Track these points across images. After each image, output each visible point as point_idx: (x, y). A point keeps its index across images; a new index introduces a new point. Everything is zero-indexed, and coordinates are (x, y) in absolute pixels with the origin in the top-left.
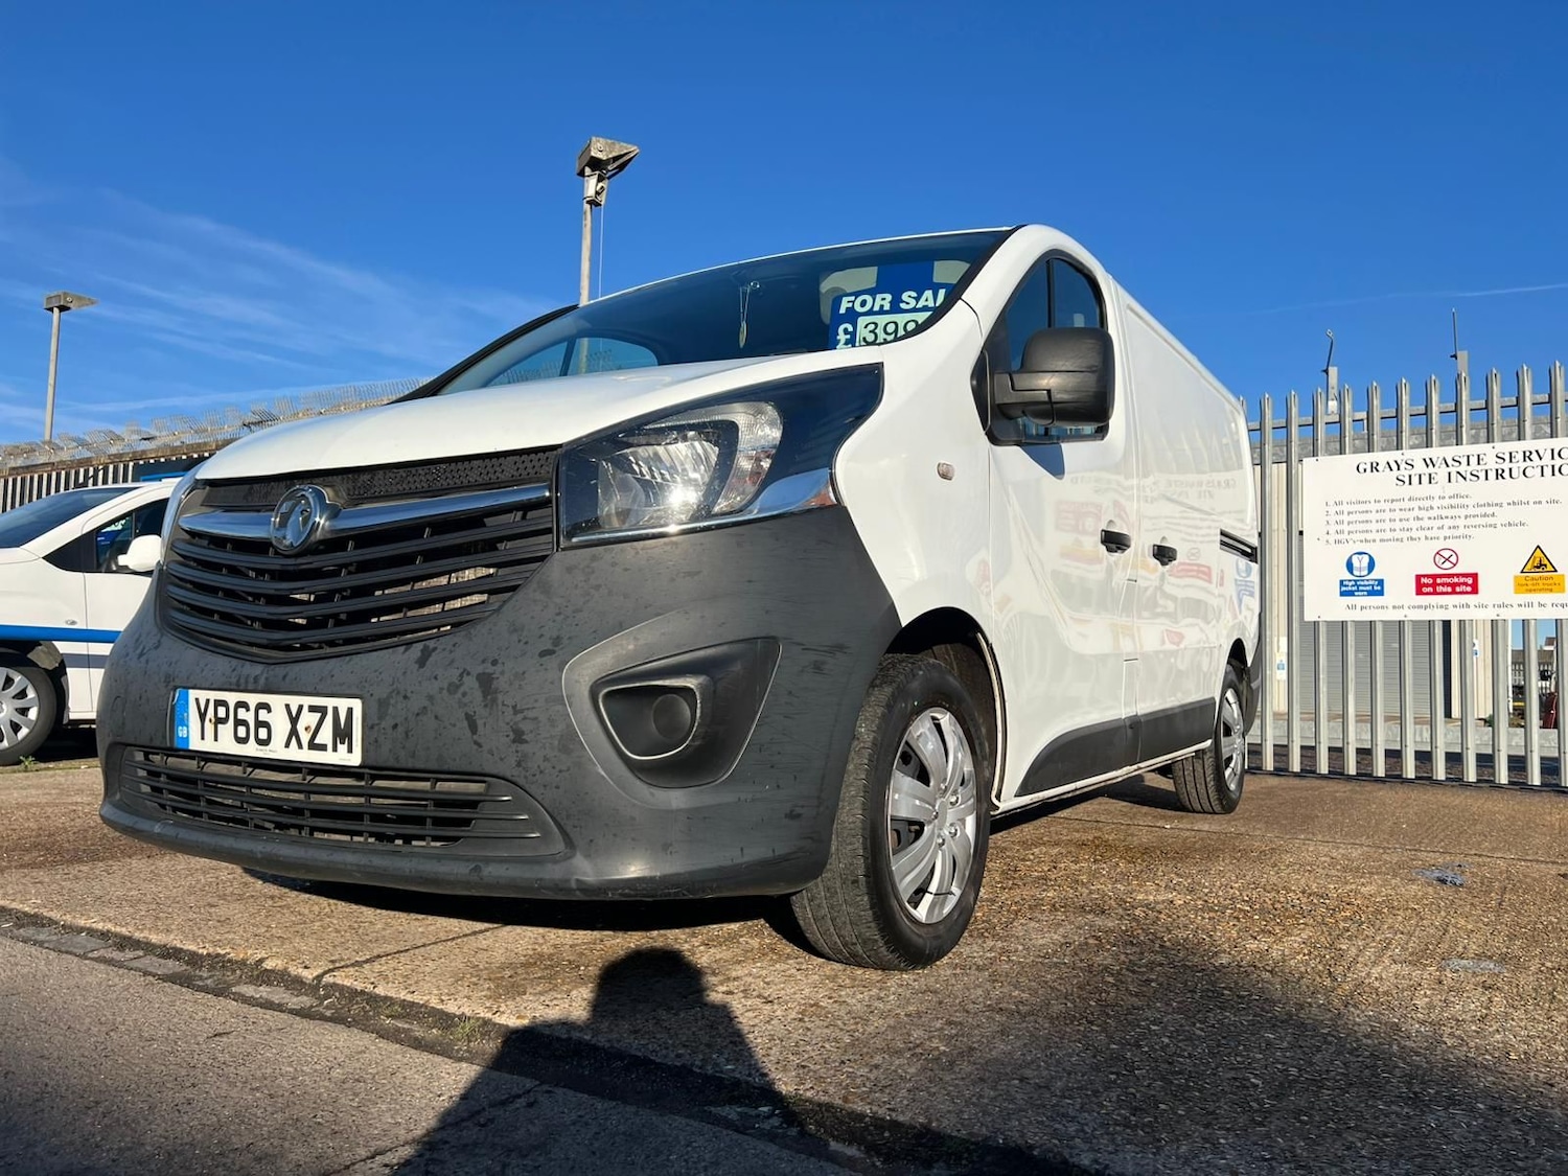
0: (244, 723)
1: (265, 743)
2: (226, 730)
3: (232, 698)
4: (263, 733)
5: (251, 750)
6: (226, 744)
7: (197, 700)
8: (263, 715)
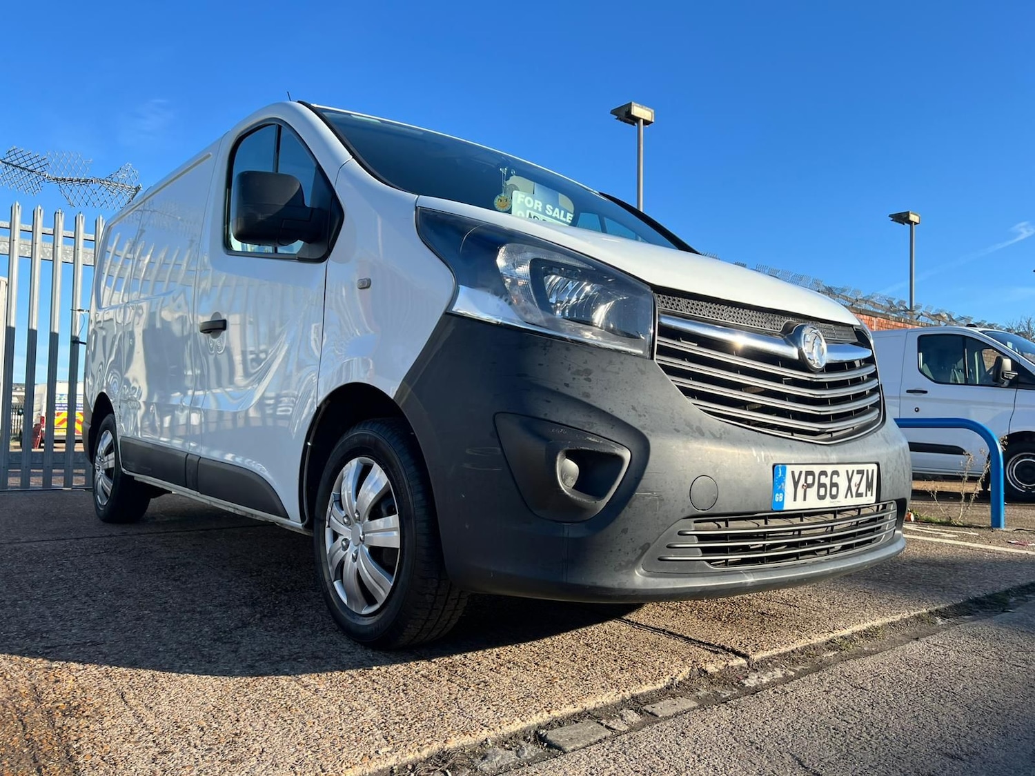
0: (824, 485)
1: (833, 497)
2: (812, 492)
3: (817, 469)
4: (834, 490)
5: (828, 503)
6: (812, 502)
7: (793, 473)
8: (835, 479)
